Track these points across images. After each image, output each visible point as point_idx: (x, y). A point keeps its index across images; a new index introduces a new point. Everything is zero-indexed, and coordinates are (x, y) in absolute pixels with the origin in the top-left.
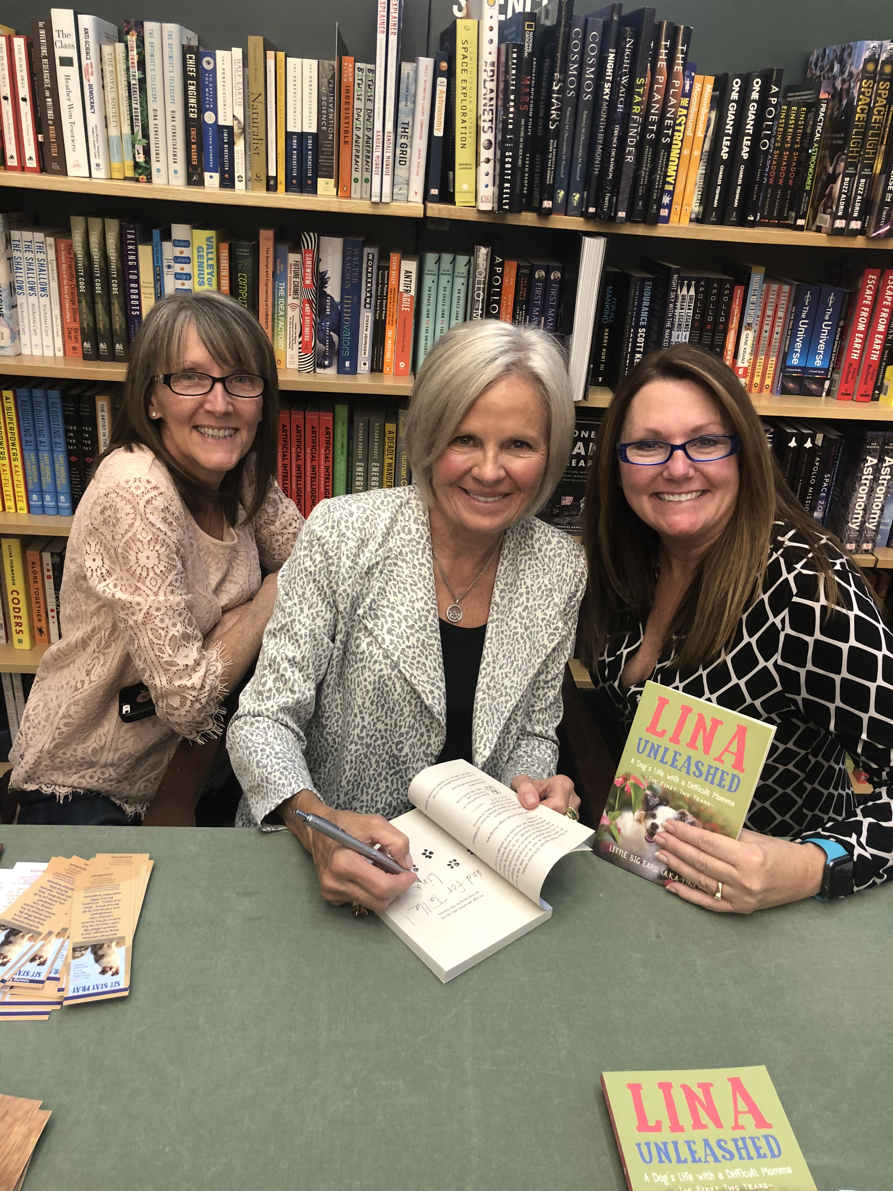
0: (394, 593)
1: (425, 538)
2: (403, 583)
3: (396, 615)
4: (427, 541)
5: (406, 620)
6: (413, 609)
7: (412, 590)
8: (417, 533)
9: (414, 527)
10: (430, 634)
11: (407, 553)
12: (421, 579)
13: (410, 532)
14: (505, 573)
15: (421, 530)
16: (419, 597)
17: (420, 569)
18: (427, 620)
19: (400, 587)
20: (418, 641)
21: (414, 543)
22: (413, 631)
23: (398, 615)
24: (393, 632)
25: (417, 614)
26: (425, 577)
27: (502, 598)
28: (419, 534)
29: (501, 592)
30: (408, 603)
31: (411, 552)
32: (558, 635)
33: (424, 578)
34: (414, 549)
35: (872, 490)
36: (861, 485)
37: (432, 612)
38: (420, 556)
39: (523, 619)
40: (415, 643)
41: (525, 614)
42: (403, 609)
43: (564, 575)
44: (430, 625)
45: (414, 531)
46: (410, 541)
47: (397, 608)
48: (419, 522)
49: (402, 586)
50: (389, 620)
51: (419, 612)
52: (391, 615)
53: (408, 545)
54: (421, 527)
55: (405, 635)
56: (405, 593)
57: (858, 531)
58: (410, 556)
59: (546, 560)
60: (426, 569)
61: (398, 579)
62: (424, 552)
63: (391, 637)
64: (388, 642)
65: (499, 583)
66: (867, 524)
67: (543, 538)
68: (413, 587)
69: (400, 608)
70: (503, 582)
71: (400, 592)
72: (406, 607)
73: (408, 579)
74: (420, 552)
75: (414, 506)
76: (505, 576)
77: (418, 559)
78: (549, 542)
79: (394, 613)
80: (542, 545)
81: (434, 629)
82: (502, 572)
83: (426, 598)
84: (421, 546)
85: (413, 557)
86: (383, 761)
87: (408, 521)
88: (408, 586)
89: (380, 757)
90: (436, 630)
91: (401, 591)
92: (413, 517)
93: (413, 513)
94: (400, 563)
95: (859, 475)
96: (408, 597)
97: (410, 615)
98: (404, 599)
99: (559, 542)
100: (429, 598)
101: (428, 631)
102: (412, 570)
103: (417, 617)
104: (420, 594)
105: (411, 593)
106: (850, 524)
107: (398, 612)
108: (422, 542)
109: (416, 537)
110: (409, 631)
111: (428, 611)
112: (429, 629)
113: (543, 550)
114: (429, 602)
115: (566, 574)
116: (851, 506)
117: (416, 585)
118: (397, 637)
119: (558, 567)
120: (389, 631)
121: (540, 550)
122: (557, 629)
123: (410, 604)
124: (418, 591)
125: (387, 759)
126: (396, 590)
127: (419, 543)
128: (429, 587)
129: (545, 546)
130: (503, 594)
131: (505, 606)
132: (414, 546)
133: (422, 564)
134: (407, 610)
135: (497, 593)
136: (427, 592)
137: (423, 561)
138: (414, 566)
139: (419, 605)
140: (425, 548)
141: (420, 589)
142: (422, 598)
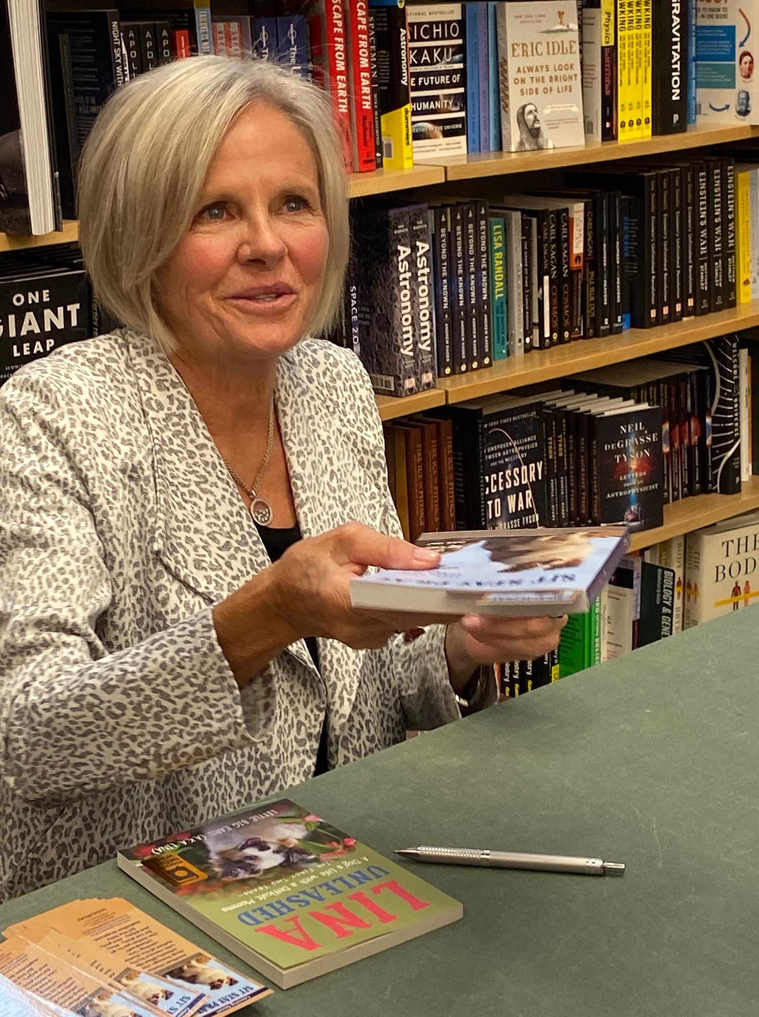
0: (179, 504)
1: (188, 405)
2: (184, 486)
3: (196, 537)
4: (192, 408)
5: (214, 539)
6: (218, 518)
7: (203, 491)
8: (172, 403)
9: (162, 397)
10: (254, 548)
11: (170, 439)
12: (210, 469)
13: (161, 407)
14: (293, 425)
15: (176, 395)
16: (219, 497)
17: (202, 455)
18: (242, 529)
19: (183, 494)
20: (244, 564)
21: (175, 420)
22: (232, 551)
23: (199, 536)
24: (204, 565)
25: (227, 524)
26: (214, 463)
27: (303, 465)
28: (176, 403)
29: (298, 457)
30: (205, 512)
31: (176, 434)
32: (377, 506)
33: (214, 467)
34: (179, 428)
35: (414, 294)
36: (400, 290)
37: (243, 513)
38: (193, 435)
39: (334, 492)
40: (242, 568)
41: (334, 484)
42: (202, 525)
43: (358, 402)
44: (249, 533)
45: (166, 402)
46: (168, 418)
47: (192, 526)
48: (167, 384)
49: (185, 490)
50: (189, 547)
51: (228, 519)
52: (189, 540)
53: (167, 426)
54: (173, 391)
55: (221, 562)
56: (194, 499)
57: (413, 358)
58: (176, 441)
59: (325, 391)
60: (210, 452)
61: (175, 482)
62: (196, 427)
63: (204, 573)
64: (204, 583)
65: (290, 444)
66: (420, 345)
67: (305, 360)
68: (203, 486)
69: (196, 524)
70: (296, 441)
71: (186, 501)
72: (205, 520)
73: (189, 476)
74: (190, 429)
75: (144, 366)
76: (295, 431)
77: (192, 441)
78: (316, 363)
79: (191, 535)
80: (309, 371)
81: (255, 538)
82: (290, 426)
83: (228, 495)
84: (188, 420)
85: (183, 440)
86: (247, 775)
87: (149, 391)
88: (194, 487)
89: (241, 769)
90: (258, 540)
91: (187, 498)
92: (152, 383)
93: (150, 376)
94: (168, 457)
95: (395, 275)
96: (202, 504)
97: (216, 529)
98: (196, 509)
99: (327, 356)
100: (232, 494)
101: (251, 544)
102: (191, 461)
103: (227, 528)
104: (219, 493)
105: (204, 497)
106: (402, 351)
107: (196, 531)
108: (186, 412)
109: (174, 408)
110: (224, 554)
111: (238, 514)
112: (250, 541)
113: (315, 378)
114: (235, 501)
115: (361, 399)
116: (396, 323)
117: (206, 481)
118: (212, 570)
119: (346, 394)
120: (198, 565)
121: (311, 380)
122: (372, 497)
123: (210, 513)
124: (214, 489)
125: (253, 768)
126: (180, 500)
127: (182, 416)
128: (225, 477)
129: (314, 371)
130: (302, 459)
131: (310, 477)
132: (178, 424)
133: (203, 446)
134: (209, 524)
135: (293, 459)
136: (226, 487)
137: (201, 440)
138: (191, 455)
139: (222, 510)
140: (194, 419)
141: (215, 485)
142: (223, 497)
